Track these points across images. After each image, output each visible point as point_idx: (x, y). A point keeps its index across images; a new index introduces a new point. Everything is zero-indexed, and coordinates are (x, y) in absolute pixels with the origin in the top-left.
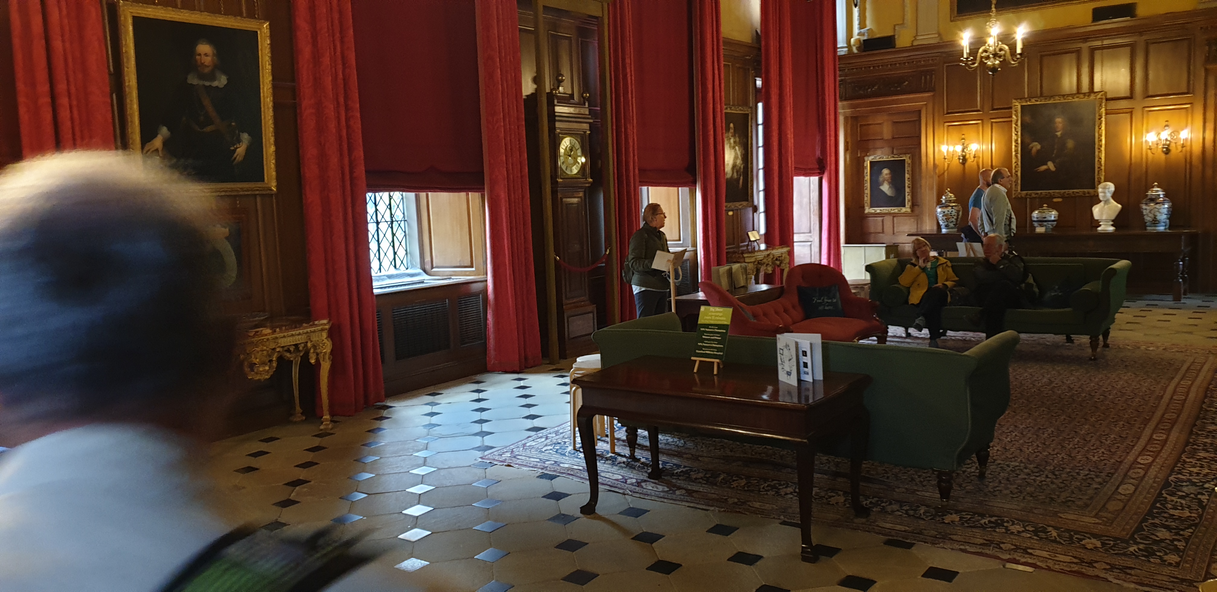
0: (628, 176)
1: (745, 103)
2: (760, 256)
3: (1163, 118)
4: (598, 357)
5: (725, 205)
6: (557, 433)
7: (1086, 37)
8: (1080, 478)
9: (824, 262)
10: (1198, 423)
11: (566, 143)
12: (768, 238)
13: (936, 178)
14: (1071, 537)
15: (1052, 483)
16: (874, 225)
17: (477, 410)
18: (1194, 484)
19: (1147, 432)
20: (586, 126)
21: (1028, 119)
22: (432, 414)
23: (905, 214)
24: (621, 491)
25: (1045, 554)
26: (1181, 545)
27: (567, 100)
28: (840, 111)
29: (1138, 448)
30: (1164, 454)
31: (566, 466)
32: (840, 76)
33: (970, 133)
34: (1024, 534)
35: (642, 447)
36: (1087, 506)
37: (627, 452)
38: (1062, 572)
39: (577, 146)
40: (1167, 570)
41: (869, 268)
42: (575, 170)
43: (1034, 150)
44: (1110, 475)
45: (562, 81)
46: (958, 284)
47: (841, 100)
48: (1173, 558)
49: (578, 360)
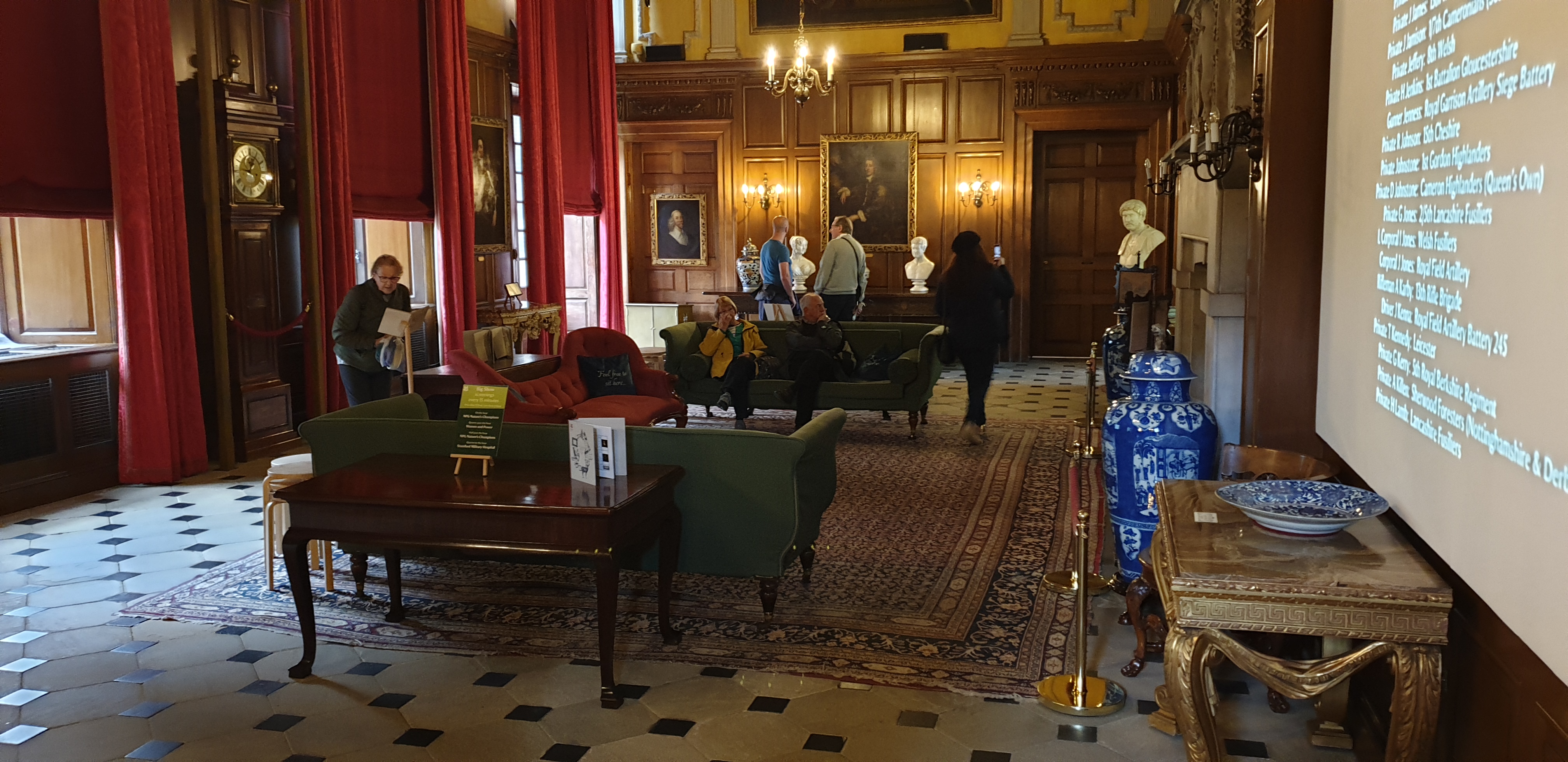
0: (336, 203)
1: (498, 115)
2: (523, 317)
3: (975, 166)
4: (307, 457)
5: (474, 247)
6: (241, 568)
7: (898, 68)
8: (910, 575)
9: (604, 324)
10: (1021, 505)
11: (242, 153)
12: (532, 293)
13: (735, 224)
14: (907, 644)
15: (882, 583)
16: (663, 280)
17: (108, 542)
18: (1022, 573)
19: (973, 519)
20: (273, 131)
21: (837, 159)
22: (31, 552)
23: (700, 268)
24: (347, 642)
25: (881, 667)
26: (1015, 642)
27: (242, 92)
28: (619, 134)
29: (965, 537)
30: (992, 541)
31: (262, 613)
32: (618, 90)
33: (773, 172)
34: (857, 646)
35: (374, 580)
36: (920, 606)
37: (351, 587)
38: (901, 686)
39: (260, 157)
40: (1003, 672)
41: (664, 334)
42: (257, 191)
43: (843, 197)
44: (940, 569)
45: (236, 65)
46: (768, 353)
47: (620, 120)
48: (1009, 658)
49: (275, 463)
